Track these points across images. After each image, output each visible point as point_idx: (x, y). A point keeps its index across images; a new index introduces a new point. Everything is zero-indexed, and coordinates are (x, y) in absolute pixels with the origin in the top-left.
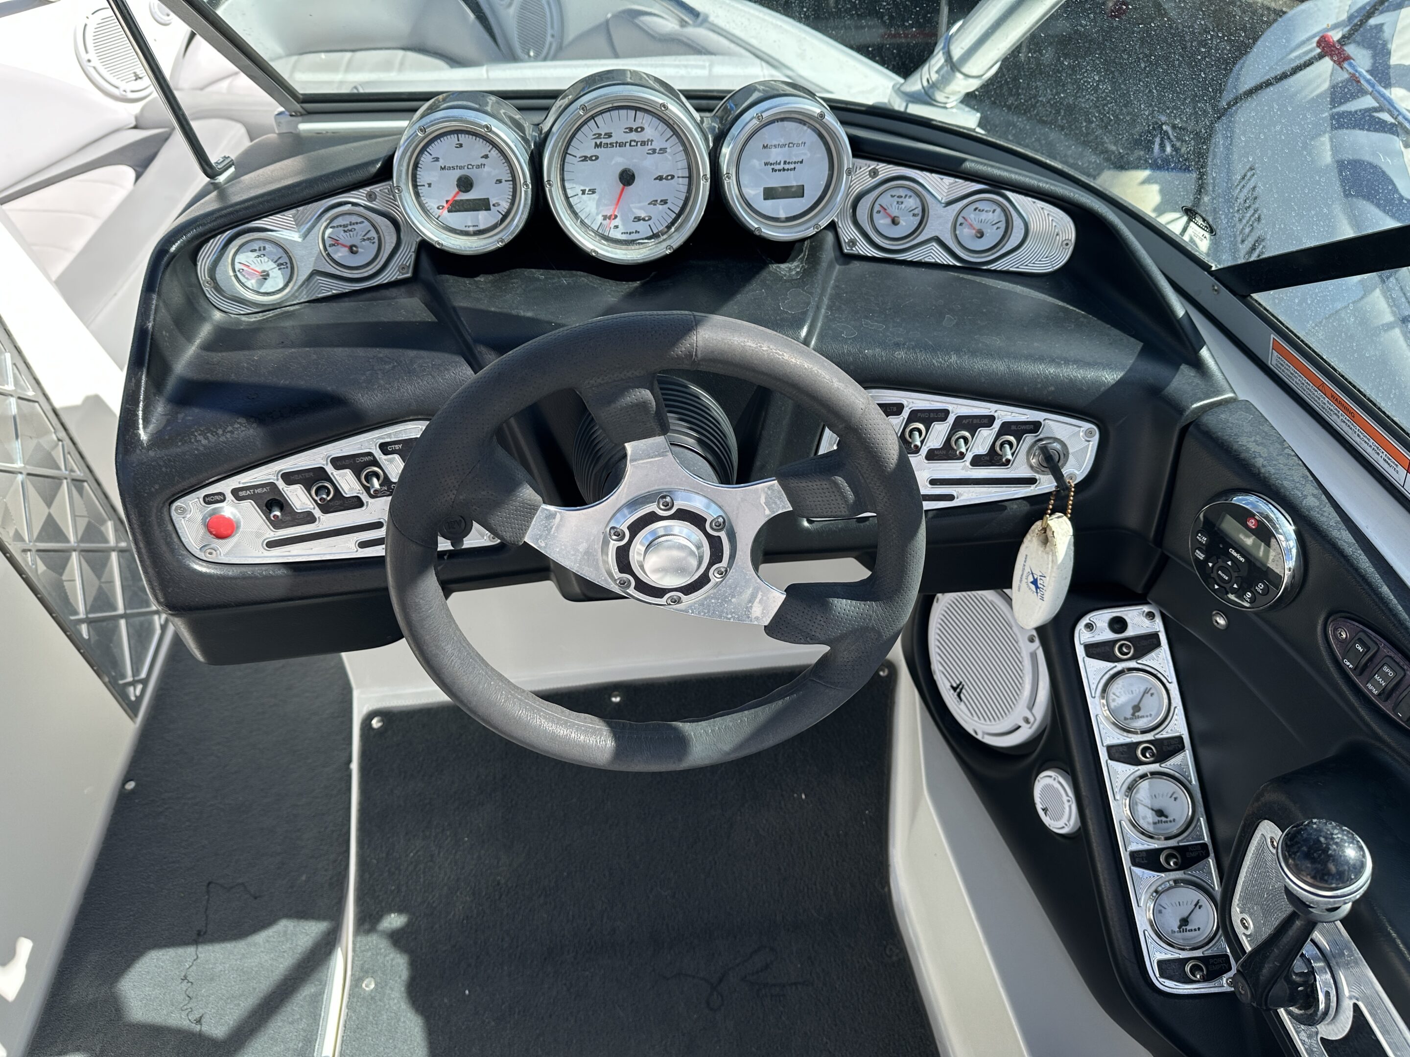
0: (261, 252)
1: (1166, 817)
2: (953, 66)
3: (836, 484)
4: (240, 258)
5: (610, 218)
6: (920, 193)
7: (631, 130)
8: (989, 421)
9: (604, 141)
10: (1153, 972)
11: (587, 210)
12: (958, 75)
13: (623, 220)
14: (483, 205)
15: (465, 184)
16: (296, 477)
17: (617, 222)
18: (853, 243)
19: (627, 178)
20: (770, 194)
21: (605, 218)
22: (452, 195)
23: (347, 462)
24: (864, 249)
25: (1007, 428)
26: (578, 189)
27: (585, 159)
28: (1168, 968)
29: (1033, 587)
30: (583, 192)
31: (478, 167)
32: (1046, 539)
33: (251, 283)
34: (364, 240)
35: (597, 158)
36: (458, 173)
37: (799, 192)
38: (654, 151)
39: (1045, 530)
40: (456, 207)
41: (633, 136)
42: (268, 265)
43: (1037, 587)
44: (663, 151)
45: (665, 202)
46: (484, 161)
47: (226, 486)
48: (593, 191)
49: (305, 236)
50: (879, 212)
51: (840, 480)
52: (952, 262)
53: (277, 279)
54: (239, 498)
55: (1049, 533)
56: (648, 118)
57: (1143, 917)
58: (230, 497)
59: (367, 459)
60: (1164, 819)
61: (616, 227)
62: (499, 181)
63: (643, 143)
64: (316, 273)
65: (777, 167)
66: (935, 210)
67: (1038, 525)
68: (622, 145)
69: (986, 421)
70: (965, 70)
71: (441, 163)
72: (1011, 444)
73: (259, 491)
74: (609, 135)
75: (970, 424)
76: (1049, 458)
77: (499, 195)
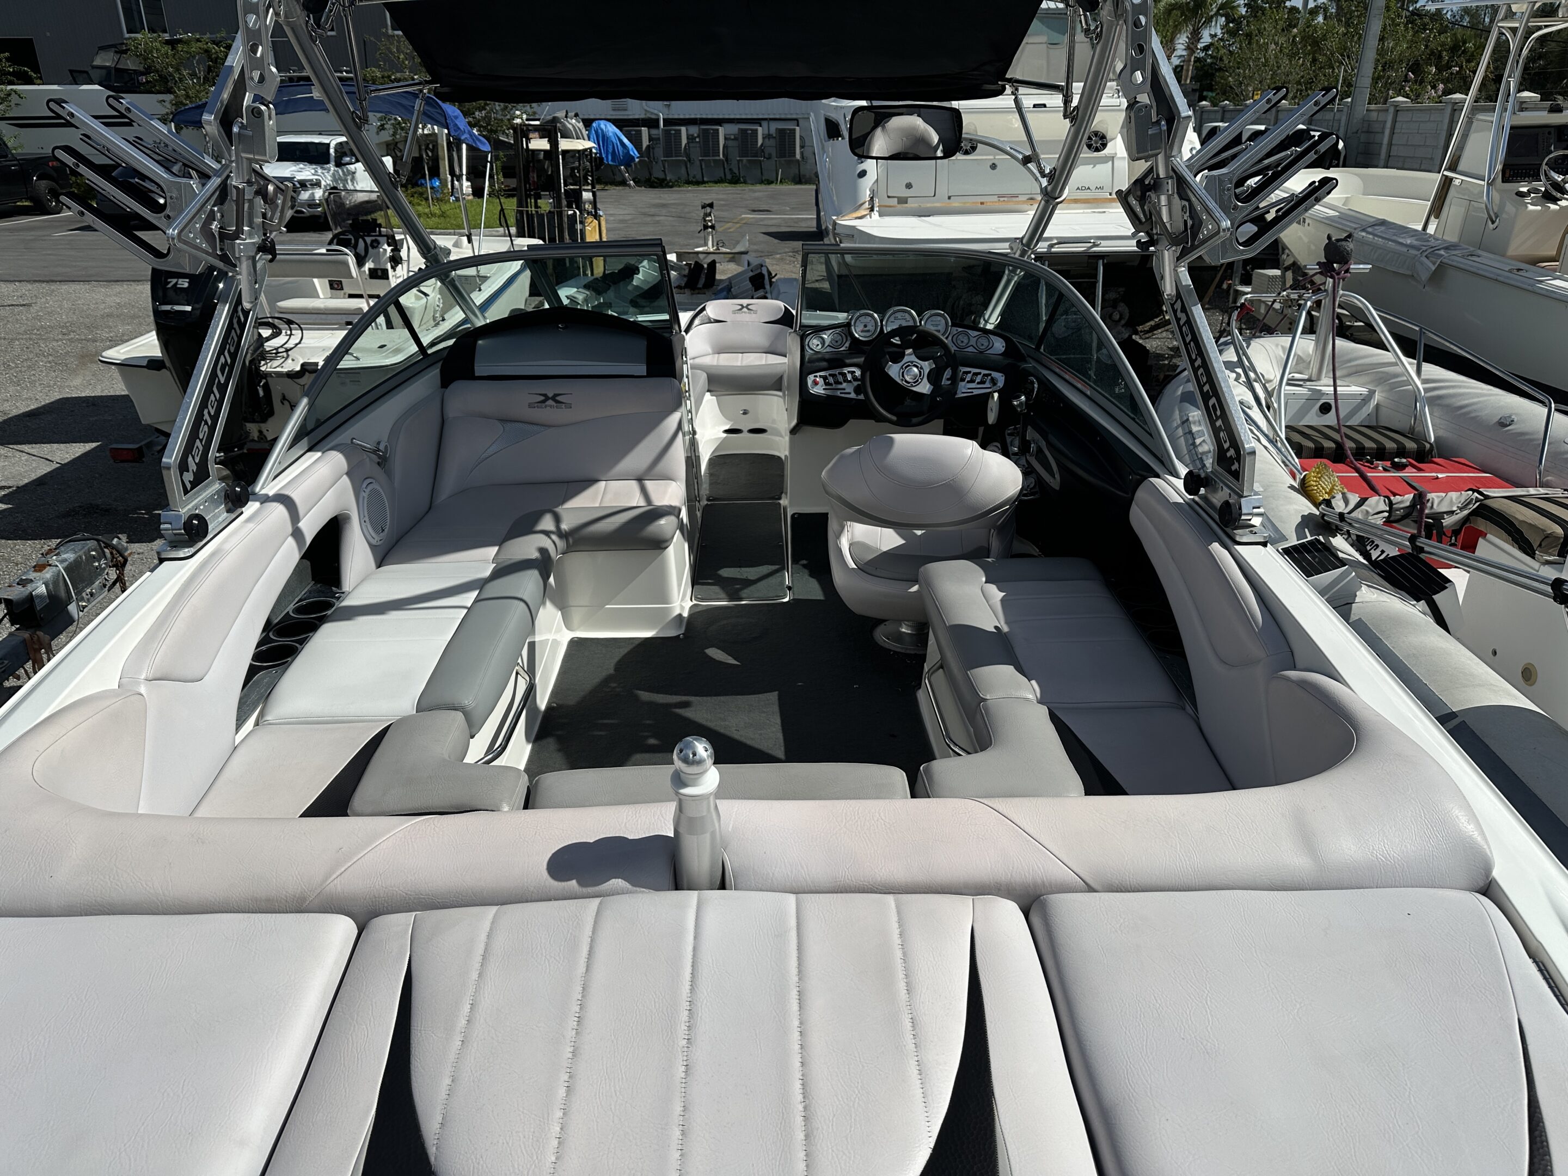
0: (818, 340)
4: (814, 341)
6: (967, 335)
7: (902, 316)
8: (980, 373)
14: (868, 331)
15: (865, 326)
16: (831, 375)
22: (863, 328)
25: (985, 375)
27: (892, 322)
32: (993, 399)
33: (815, 346)
34: (839, 340)
35: (895, 321)
37: (939, 331)
38: (907, 321)
39: (993, 396)
40: (862, 331)
42: (819, 343)
43: (992, 410)
44: (909, 321)
47: (818, 374)
49: (828, 336)
50: (958, 339)
52: (976, 351)
53: (820, 347)
54: (820, 377)
56: (906, 314)
58: (818, 377)
63: (905, 319)
64: (828, 346)
65: (934, 326)
66: (971, 338)
67: (991, 395)
68: (900, 319)
71: (861, 321)
72: (985, 379)
73: (824, 377)
74: (898, 317)
75: (977, 374)
76: (994, 382)
77: (872, 329)
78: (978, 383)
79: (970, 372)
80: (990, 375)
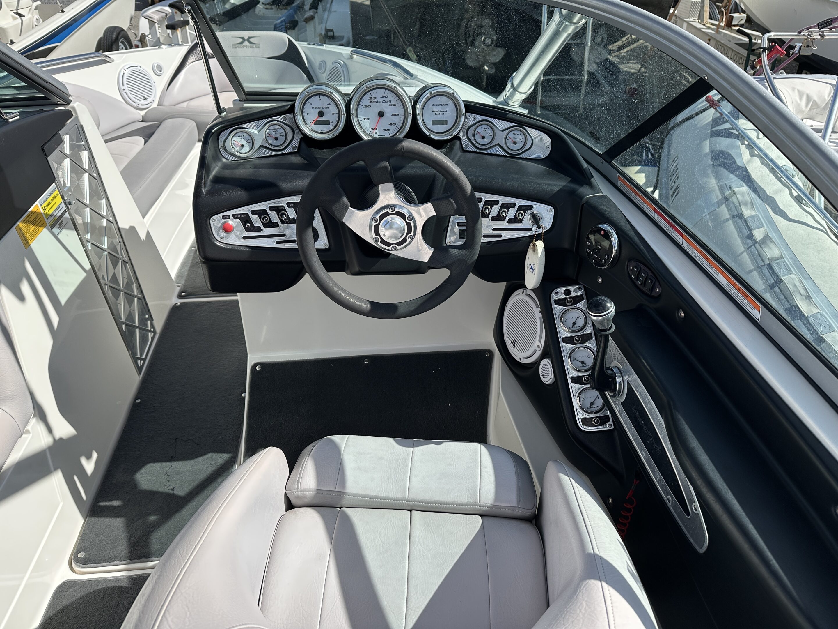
0: (242, 137)
1: (585, 364)
2: (515, 89)
3: (450, 201)
4: (234, 139)
5: (374, 129)
6: (492, 128)
7: (383, 96)
8: (514, 205)
9: (373, 100)
10: (579, 423)
11: (366, 126)
12: (517, 92)
13: (379, 130)
14: (327, 122)
15: (321, 114)
16: (256, 212)
17: (377, 131)
18: (467, 146)
19: (381, 114)
20: (434, 123)
21: (372, 129)
22: (316, 118)
23: (275, 209)
24: (471, 148)
25: (520, 208)
26: (363, 118)
27: (366, 107)
28: (585, 421)
29: (531, 270)
30: (365, 119)
31: (326, 108)
32: (535, 249)
33: (237, 149)
34: (280, 136)
35: (370, 106)
36: (318, 110)
37: (445, 122)
38: (391, 105)
39: (534, 245)
40: (317, 123)
41: (384, 99)
42: (244, 142)
43: (532, 270)
44: (395, 105)
45: (395, 124)
46: (328, 106)
47: (230, 213)
48: (368, 119)
49: (259, 132)
50: (477, 134)
51: (451, 199)
52: (505, 154)
53: (247, 148)
54: (235, 218)
55: (535, 246)
56: (390, 92)
57: (576, 403)
58: (232, 217)
59: (281, 208)
60: (584, 365)
61: (376, 133)
62: (334, 114)
63: (388, 102)
64: (262, 146)
65: (437, 113)
66: (498, 133)
67: (532, 244)
68: (380, 102)
69: (512, 205)
70: (519, 90)
71: (313, 106)
72: (522, 214)
73: (242, 216)
74: (375, 98)
75: (507, 206)
76: (536, 219)
77: (334, 119)
78: (510, 221)
79: (496, 202)
80: (531, 207)
